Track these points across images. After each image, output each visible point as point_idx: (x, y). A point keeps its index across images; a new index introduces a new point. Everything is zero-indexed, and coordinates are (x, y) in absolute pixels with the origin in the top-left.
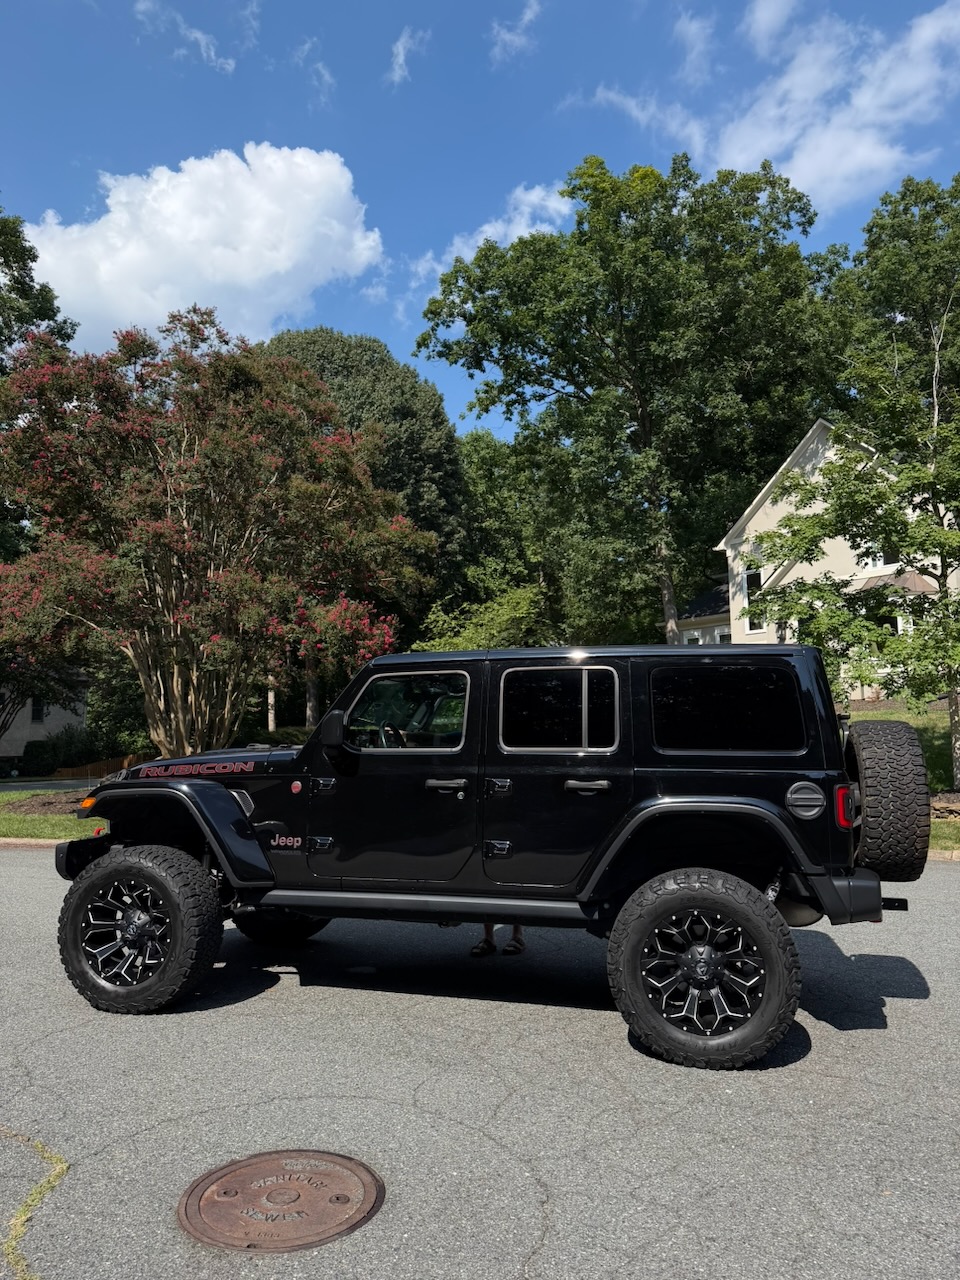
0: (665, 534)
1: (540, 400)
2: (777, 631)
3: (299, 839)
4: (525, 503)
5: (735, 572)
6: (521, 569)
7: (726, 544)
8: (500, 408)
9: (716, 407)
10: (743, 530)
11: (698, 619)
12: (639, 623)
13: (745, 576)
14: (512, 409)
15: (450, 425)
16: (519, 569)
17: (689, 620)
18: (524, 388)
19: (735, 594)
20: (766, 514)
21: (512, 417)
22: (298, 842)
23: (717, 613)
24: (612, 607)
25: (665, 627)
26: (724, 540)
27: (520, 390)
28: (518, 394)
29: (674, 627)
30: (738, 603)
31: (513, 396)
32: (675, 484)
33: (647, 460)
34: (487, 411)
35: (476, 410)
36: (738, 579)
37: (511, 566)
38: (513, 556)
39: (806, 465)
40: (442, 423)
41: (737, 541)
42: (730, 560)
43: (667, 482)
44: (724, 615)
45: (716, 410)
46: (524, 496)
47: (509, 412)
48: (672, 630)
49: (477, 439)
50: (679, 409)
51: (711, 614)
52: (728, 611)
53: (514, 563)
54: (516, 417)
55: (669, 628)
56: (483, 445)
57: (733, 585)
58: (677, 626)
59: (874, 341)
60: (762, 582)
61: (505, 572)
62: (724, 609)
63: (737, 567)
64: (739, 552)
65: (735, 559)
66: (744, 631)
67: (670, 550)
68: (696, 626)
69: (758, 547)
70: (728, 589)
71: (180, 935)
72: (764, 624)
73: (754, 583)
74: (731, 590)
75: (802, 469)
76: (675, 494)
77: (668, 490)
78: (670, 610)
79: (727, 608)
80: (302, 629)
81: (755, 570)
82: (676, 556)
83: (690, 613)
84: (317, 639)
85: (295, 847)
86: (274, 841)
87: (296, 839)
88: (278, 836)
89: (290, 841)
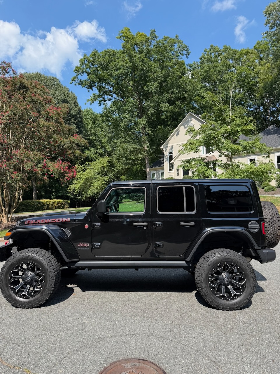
0: (147, 143)
1: (110, 101)
2: (177, 172)
3: (88, 244)
4: (103, 132)
5: (166, 155)
6: (102, 152)
7: (163, 146)
8: (97, 102)
9: (162, 107)
10: (168, 143)
11: (155, 168)
12: (137, 169)
13: (168, 156)
14: (101, 102)
15: (79, 106)
17: (152, 168)
18: (105, 96)
19: (166, 161)
20: (174, 139)
21: (101, 105)
22: (88, 245)
23: (160, 166)
24: (129, 164)
25: (146, 170)
26: (163, 145)
27: (104, 97)
28: (103, 98)
29: (149, 171)
30: (167, 165)
31: (101, 99)
32: (150, 129)
33: (143, 121)
34: (93, 102)
35: (90, 102)
36: (166, 157)
37: (99, 151)
38: (100, 148)
40: (77, 105)
41: (166, 146)
42: (164, 152)
43: (147, 128)
44: (163, 167)
45: (163, 108)
46: (102, 130)
47: (100, 103)
48: (148, 172)
49: (88, 111)
50: (152, 107)
51: (158, 167)
52: (164, 166)
53: (100, 150)
54: (102, 105)
55: (147, 171)
56: (90, 113)
57: (165, 159)
58: (149, 170)
59: (202, 91)
60: (173, 158)
61: (97, 152)
62: (162, 165)
63: (166, 153)
64: (167, 150)
65: (166, 151)
66: (168, 171)
67: (148, 148)
68: (154, 170)
69: (172, 148)
70: (163, 160)
71: (48, 280)
72: (174, 170)
73: (171, 158)
74: (165, 160)
75: (184, 126)
76: (150, 132)
77: (148, 131)
78: (148, 165)
79: (163, 165)
80: (45, 170)
81: (171, 154)
82: (149, 150)
83: (153, 166)
84: (51, 173)
85: (87, 247)
86: (79, 245)
87: (87, 244)
88: (80, 243)
89: (85, 245)
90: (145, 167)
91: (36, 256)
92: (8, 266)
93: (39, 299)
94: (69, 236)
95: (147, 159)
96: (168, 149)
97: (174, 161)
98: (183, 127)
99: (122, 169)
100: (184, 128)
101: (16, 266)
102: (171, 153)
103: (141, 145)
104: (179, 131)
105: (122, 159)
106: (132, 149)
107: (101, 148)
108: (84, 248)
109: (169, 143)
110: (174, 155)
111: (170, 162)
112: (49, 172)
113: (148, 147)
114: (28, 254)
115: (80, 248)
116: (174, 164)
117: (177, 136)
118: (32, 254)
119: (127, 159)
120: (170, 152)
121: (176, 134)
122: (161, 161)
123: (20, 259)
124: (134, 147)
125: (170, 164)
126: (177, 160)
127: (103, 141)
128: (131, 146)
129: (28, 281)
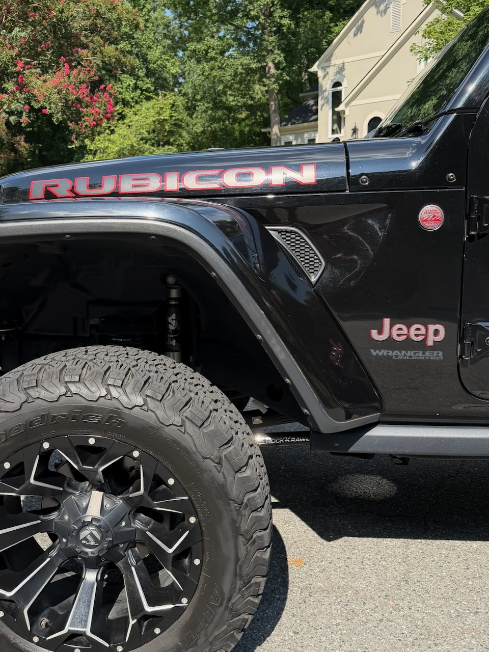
0: (278, 54)
2: (352, 136)
3: (440, 328)
5: (324, 89)
6: (149, 85)
7: (318, 66)
10: (331, 55)
11: (293, 126)
12: (241, 132)
13: (331, 92)
16: (147, 85)
17: (286, 127)
19: (323, 105)
20: (349, 43)
22: (436, 332)
23: (307, 121)
24: (219, 120)
25: (269, 133)
26: (317, 63)
29: (278, 132)
30: (325, 114)
32: (285, 13)
36: (326, 94)
37: (141, 82)
38: (143, 74)
39: (380, 5)
41: (326, 64)
42: (320, 80)
43: (279, 11)
44: (313, 123)
46: (148, 25)
48: (276, 135)
51: (303, 122)
52: (316, 120)
53: (143, 81)
55: (274, 132)
57: (322, 98)
58: (280, 131)
60: (342, 100)
61: (136, 87)
62: (312, 119)
63: (326, 85)
64: (328, 73)
65: (325, 77)
66: (327, 136)
67: (278, 71)
68: (291, 132)
69: (341, 69)
70: (316, 103)
72: (343, 130)
73: (337, 98)
74: (320, 102)
75: (377, 7)
76: (286, 22)
77: (281, 18)
78: (275, 118)
79: (314, 117)
80: (23, 96)
81: (339, 88)
82: (281, 74)
83: (288, 121)
84: (39, 106)
85: (430, 343)
86: (380, 332)
87: (432, 328)
88: (387, 321)
89: (416, 331)
90: (267, 123)
91: (139, 401)
94: (313, 279)
95: (275, 100)
96: (332, 71)
97: (347, 105)
98: (373, 10)
99: (203, 132)
100: (378, 13)
101: (7, 465)
102: (337, 84)
103: (261, 58)
104: (363, 22)
105: (202, 104)
106: (240, 67)
107: (147, 76)
108: (410, 353)
109: (334, 57)
110: (345, 90)
111: (337, 109)
112: (33, 103)
113: (277, 66)
114: (84, 391)
115: (384, 352)
116: (347, 113)
117: (355, 35)
118: (115, 393)
119: (217, 105)
120: (335, 81)
121: (354, 29)
122: (308, 106)
123: (31, 423)
124: (245, 62)
125: (334, 113)
126: (353, 103)
127: (149, 57)
128: (238, 62)
129: (89, 550)
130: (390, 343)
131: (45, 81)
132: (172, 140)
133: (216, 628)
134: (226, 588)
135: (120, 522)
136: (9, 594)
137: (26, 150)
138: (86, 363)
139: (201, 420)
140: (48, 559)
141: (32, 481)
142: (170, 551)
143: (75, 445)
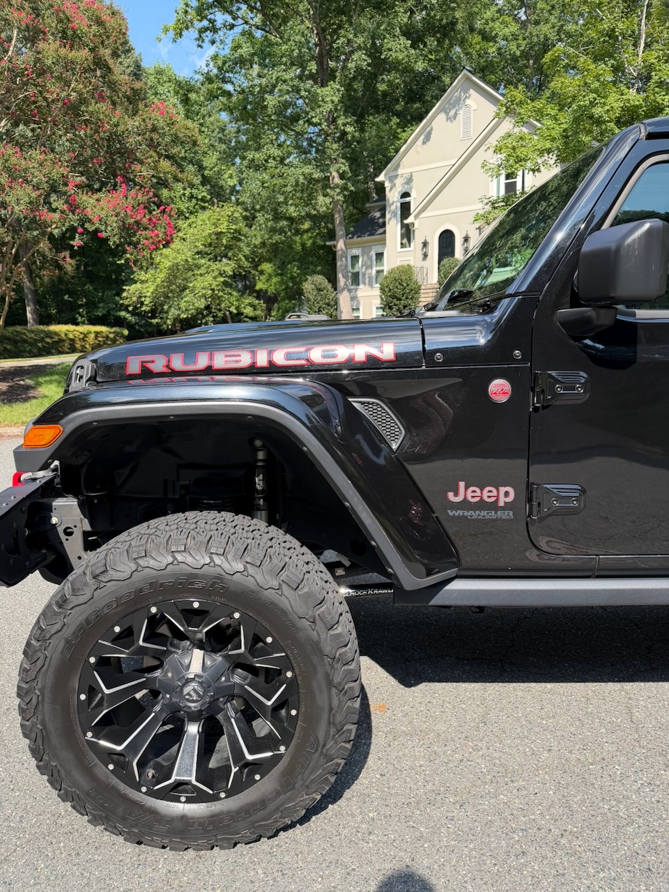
0: (343, 163)
1: (230, 30)
2: (422, 250)
3: (510, 490)
5: (391, 202)
6: (205, 194)
7: (385, 175)
8: (192, 34)
9: (390, 50)
10: (399, 166)
11: (359, 239)
12: (303, 245)
13: (399, 205)
14: (203, 35)
15: (136, 54)
16: (203, 194)
17: (352, 240)
18: (215, 16)
19: (390, 219)
20: (417, 152)
21: (203, 45)
22: (507, 494)
23: (376, 234)
24: (281, 231)
25: (335, 246)
26: (384, 172)
27: (212, 17)
28: (210, 21)
29: (344, 247)
30: (393, 229)
31: (205, 23)
32: (349, 120)
33: (331, 94)
34: (181, 35)
35: (171, 33)
36: (393, 207)
37: (196, 191)
38: (198, 182)
39: (450, 111)
40: (129, 51)
41: (394, 173)
42: (387, 191)
43: (343, 117)
44: (382, 236)
45: (391, 53)
47: (200, 39)
48: (342, 249)
49: (159, 72)
50: (359, 48)
51: (369, 235)
52: (384, 232)
53: (198, 189)
54: (206, 44)
55: (338, 248)
56: (165, 79)
57: (389, 212)
58: (345, 244)
59: (488, 13)
60: (412, 212)
62: (379, 232)
63: (393, 197)
64: (395, 185)
65: (391, 190)
66: (396, 249)
67: (342, 180)
68: (357, 245)
69: (409, 180)
70: (383, 216)
71: (322, 700)
72: (412, 244)
73: (405, 209)
74: (388, 216)
75: (447, 114)
76: (349, 129)
77: (344, 125)
78: (340, 231)
79: (381, 230)
80: (77, 218)
81: (407, 199)
82: (346, 184)
83: (353, 234)
84: (93, 228)
85: (501, 504)
86: (456, 494)
87: (503, 490)
88: (462, 485)
89: (488, 494)
90: (332, 235)
91: (240, 567)
92: (68, 632)
93: (271, 807)
94: (394, 446)
95: (339, 212)
96: (399, 182)
97: (416, 217)
98: (442, 116)
99: (263, 244)
100: (447, 120)
101: (117, 629)
102: (406, 195)
103: (324, 168)
104: (432, 130)
105: (261, 215)
106: (301, 177)
107: (203, 184)
108: (483, 513)
109: (401, 166)
110: (414, 201)
111: (405, 222)
112: (87, 225)
113: (342, 176)
114: (189, 560)
115: (460, 513)
116: (416, 226)
117: (424, 143)
118: (217, 560)
119: (277, 216)
120: (404, 191)
121: (423, 137)
122: (374, 218)
123: (141, 590)
124: (307, 171)
125: (403, 225)
126: (423, 215)
127: (205, 164)
128: (299, 171)
129: (192, 705)
130: (465, 504)
131: (98, 200)
132: (230, 254)
133: (312, 772)
134: (321, 736)
135: (219, 678)
136: (119, 748)
137: (72, 266)
138: (189, 533)
139: (297, 583)
140: (153, 714)
141: (141, 643)
142: (269, 703)
143: (180, 608)
